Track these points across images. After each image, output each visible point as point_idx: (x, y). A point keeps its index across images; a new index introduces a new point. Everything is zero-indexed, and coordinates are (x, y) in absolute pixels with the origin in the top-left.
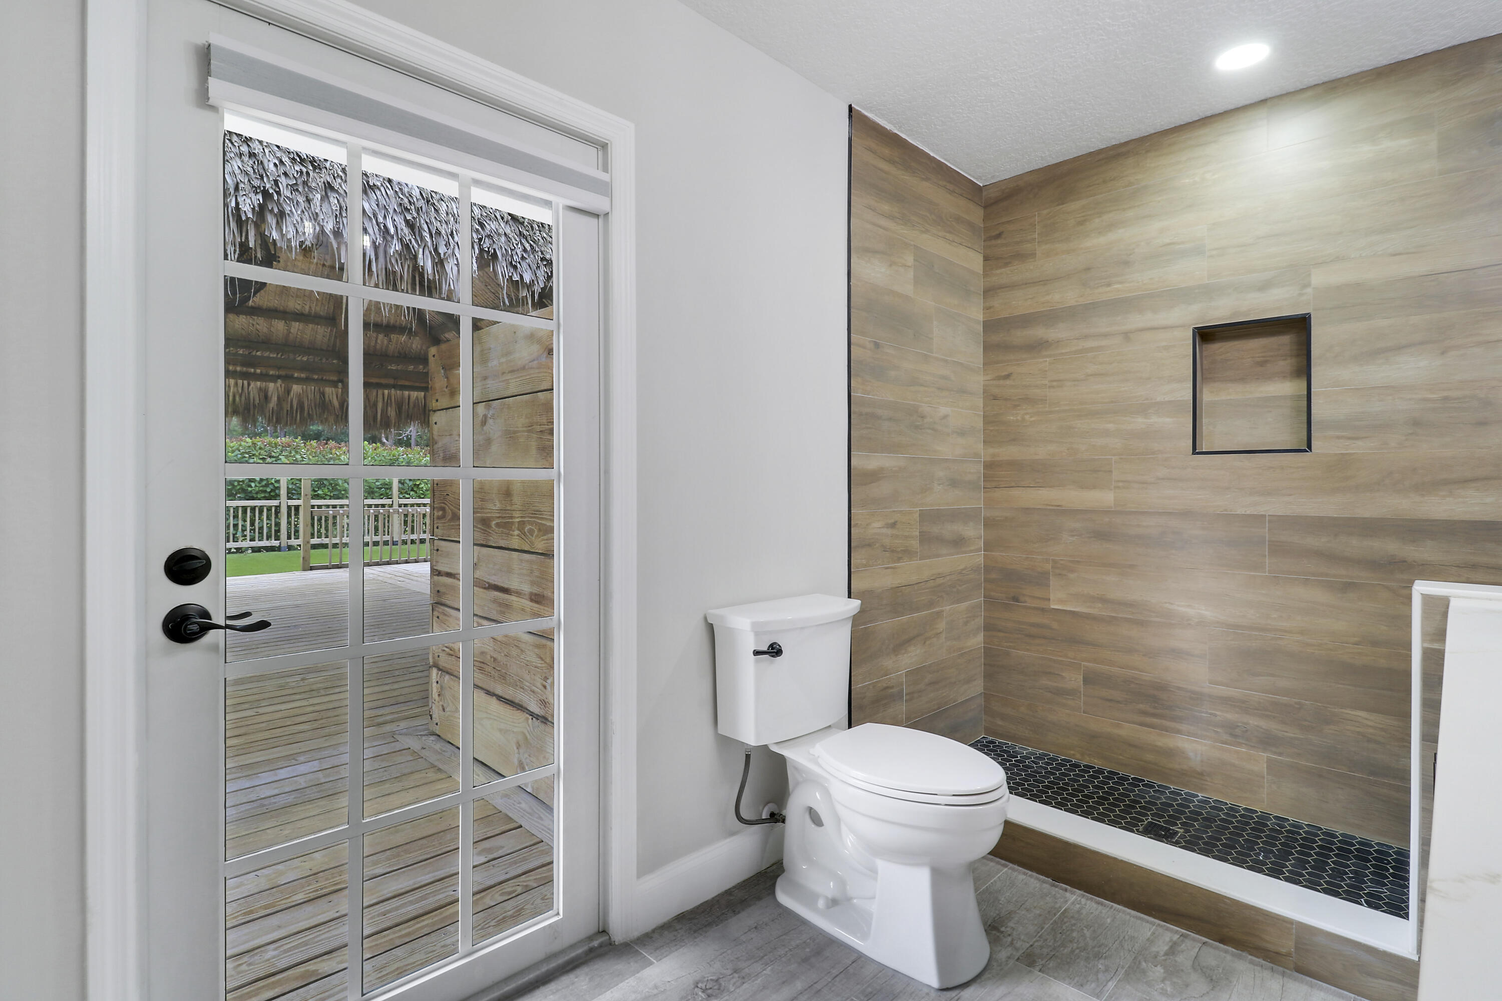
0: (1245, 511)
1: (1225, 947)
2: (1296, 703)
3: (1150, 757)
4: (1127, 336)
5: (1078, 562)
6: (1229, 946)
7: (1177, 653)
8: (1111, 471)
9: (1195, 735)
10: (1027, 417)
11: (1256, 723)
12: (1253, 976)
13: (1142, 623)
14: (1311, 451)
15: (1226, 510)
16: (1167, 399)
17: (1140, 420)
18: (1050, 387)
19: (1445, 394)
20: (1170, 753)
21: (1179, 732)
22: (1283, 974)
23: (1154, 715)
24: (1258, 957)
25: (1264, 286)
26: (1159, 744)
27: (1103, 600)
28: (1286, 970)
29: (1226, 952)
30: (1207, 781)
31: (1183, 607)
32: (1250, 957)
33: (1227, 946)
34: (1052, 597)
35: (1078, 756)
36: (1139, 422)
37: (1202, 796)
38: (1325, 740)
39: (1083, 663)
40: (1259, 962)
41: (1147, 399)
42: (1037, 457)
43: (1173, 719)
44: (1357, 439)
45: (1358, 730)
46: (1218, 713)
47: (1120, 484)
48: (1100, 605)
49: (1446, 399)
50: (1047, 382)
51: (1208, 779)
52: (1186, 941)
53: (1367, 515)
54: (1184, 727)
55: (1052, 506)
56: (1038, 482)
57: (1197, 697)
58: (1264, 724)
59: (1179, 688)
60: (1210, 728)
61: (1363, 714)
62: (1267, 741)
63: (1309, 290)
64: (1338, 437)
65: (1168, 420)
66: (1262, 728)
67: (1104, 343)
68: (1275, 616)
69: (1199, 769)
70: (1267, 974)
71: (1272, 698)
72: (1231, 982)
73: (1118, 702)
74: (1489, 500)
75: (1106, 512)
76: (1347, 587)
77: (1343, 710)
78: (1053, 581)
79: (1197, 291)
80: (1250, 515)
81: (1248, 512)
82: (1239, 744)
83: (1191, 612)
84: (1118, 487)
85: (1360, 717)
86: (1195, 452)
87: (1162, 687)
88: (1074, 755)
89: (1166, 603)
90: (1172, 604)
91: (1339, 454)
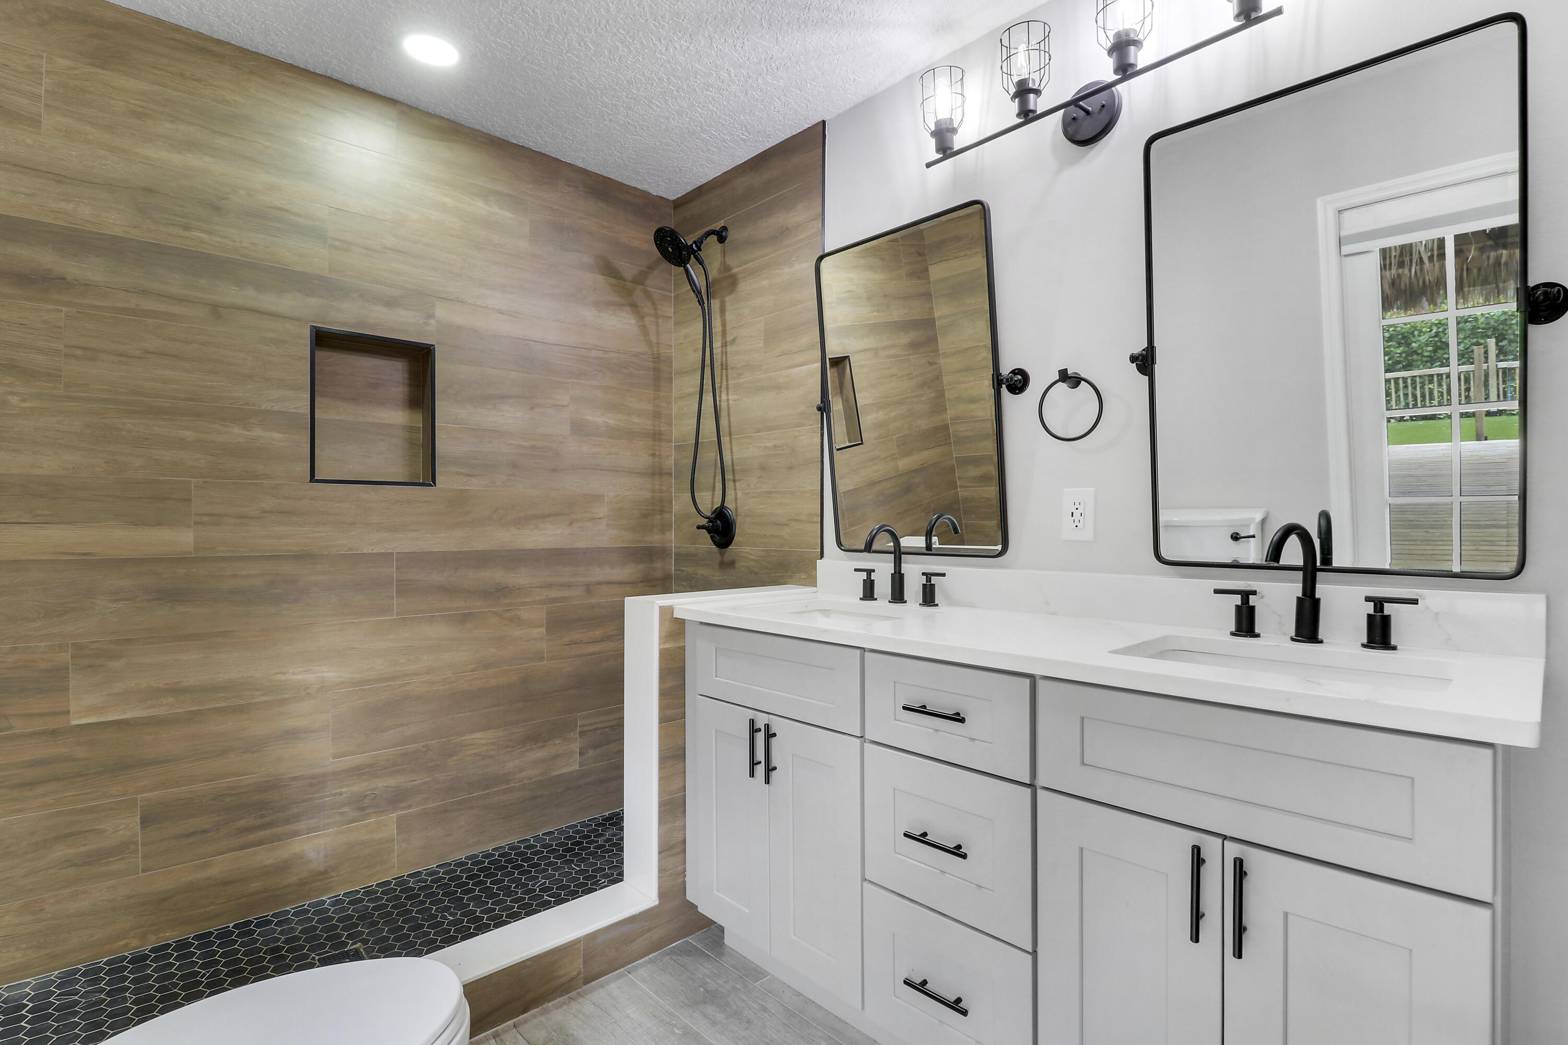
0: (372, 550)
1: (529, 1013)
2: (424, 747)
3: (255, 886)
4: (216, 310)
5: (129, 640)
6: (531, 1010)
7: (293, 735)
8: (189, 500)
9: (316, 829)
10: (14, 400)
11: (385, 784)
12: (573, 1016)
13: (239, 710)
14: (435, 485)
15: (351, 549)
16: (275, 408)
17: (236, 430)
18: (66, 356)
19: (533, 443)
20: (283, 867)
21: (296, 834)
22: (580, 995)
23: (263, 827)
24: (555, 999)
25: (391, 303)
26: (269, 862)
27: (176, 691)
28: (577, 991)
29: (534, 1017)
30: (332, 877)
31: (297, 675)
32: (550, 1004)
33: (529, 1011)
34: (73, 708)
35: (134, 943)
36: (236, 433)
37: (329, 899)
38: (449, 774)
39: (139, 796)
40: (559, 1002)
41: (247, 404)
42: (37, 472)
43: (288, 821)
44: (473, 476)
45: (475, 751)
46: (343, 790)
47: (205, 519)
48: (171, 700)
49: (533, 447)
50: (61, 347)
51: (333, 874)
52: (503, 1037)
53: (480, 548)
54: (302, 825)
55: (72, 554)
56: (38, 515)
57: (316, 782)
58: (391, 782)
59: (295, 779)
60: (334, 811)
61: (478, 735)
62: (397, 798)
63: (433, 322)
64: (458, 474)
65: (276, 435)
66: (391, 787)
67: (176, 309)
68: (403, 661)
69: (321, 869)
70: (574, 1006)
71: (400, 750)
72: (572, 1035)
73: (205, 831)
74: (558, 532)
75: (180, 560)
76: (464, 618)
77: (464, 738)
78: (75, 679)
79: (315, 282)
80: (377, 554)
81: (375, 551)
82: (368, 816)
83: (310, 677)
84: (202, 523)
85: (476, 739)
86: (312, 479)
87: (272, 785)
88: (126, 945)
89: (276, 674)
90: (284, 673)
91: (459, 489)
